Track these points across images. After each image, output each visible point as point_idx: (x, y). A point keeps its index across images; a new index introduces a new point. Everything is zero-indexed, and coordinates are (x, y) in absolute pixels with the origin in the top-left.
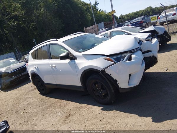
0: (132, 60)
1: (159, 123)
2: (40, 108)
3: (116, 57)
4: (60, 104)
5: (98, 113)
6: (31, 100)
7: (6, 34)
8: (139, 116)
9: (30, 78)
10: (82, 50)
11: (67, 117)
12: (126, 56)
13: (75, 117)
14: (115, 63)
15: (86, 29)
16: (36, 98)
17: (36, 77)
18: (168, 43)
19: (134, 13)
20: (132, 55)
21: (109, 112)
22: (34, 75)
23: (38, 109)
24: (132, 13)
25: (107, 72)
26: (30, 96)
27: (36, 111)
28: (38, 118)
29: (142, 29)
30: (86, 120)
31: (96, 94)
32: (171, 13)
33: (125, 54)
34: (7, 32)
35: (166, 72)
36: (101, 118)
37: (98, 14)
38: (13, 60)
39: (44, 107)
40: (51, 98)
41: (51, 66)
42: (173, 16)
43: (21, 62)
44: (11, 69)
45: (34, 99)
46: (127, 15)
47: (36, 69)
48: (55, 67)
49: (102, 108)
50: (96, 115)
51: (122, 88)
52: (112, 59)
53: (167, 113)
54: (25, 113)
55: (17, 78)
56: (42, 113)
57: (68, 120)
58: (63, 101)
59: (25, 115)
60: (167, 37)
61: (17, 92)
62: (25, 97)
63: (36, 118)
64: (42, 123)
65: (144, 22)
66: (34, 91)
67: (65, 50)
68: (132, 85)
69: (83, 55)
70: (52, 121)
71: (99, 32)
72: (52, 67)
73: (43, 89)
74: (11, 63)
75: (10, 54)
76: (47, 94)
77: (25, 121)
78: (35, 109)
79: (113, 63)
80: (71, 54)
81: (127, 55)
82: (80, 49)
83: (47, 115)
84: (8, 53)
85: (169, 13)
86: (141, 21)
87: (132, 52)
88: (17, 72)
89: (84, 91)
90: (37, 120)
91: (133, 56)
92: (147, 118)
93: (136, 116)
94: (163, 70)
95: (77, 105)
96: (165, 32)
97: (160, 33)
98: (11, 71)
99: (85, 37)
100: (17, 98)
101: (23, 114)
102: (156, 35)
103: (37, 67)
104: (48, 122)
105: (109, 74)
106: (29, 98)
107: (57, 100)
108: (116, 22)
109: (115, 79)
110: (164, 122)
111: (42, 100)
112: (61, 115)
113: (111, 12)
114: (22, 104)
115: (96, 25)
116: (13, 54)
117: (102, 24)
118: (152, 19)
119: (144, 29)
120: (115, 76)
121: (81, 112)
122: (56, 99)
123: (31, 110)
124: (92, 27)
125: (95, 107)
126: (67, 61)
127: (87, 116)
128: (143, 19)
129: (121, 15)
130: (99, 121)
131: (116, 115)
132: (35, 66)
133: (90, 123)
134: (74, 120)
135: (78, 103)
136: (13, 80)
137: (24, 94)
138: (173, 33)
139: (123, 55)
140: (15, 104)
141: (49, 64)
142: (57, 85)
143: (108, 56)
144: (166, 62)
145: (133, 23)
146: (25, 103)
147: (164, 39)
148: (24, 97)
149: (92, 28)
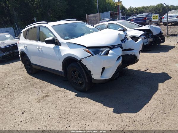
0: (108, 55)
1: (117, 114)
2: (23, 85)
3: (95, 50)
4: (41, 85)
5: (71, 98)
6: (17, 77)
7: (8, 7)
8: (104, 105)
9: (20, 56)
10: (68, 37)
11: (43, 97)
12: (104, 50)
13: (50, 99)
14: (92, 55)
15: (88, 16)
16: (22, 76)
17: (25, 56)
18: (161, 44)
19: (144, 8)
20: (110, 50)
21: (81, 98)
22: (23, 54)
23: (20, 86)
24: (142, 7)
25: (83, 63)
26: (17, 73)
27: (18, 87)
28: (18, 94)
29: (139, 26)
30: (59, 102)
31: (74, 81)
32: (176, 14)
33: (104, 49)
34: (9, 5)
35: (146, 71)
36: (72, 103)
37: (106, 2)
38: (8, 36)
39: (26, 85)
40: (36, 78)
41: (38, 47)
42: (177, 18)
43: (16, 39)
44: (5, 45)
45: (21, 77)
46: (136, 9)
47: (25, 48)
48: (41, 49)
49: (76, 94)
50: (69, 99)
51: (95, 79)
52: (90, 51)
53: (128, 107)
54: (8, 88)
55: (9, 54)
56: (23, 90)
57: (43, 100)
58: (45, 82)
59: (8, 89)
60: (160, 38)
61: (7, 67)
62: (13, 74)
63: (17, 94)
64: (20, 99)
65: (148, 19)
66: (23, 69)
67: (52, 35)
68: (104, 77)
69: (66, 42)
70: (30, 98)
71: (100, 21)
72: (38, 49)
73: (30, 69)
74: (6, 39)
75: (9, 28)
76: (33, 74)
77: (6, 95)
78: (19, 85)
79: (91, 55)
80: (56, 39)
81: (106, 50)
82: (66, 36)
83: (27, 93)
84: (8, 27)
85: (174, 14)
86: (145, 18)
87: (111, 47)
88: (11, 48)
89: (64, 76)
90: (17, 95)
91: (111, 52)
92: (110, 108)
93: (101, 105)
94: (143, 69)
95: (57, 88)
96: (161, 33)
97: (155, 33)
98: (4, 46)
99: (75, 25)
100: (5, 73)
101: (6, 88)
102: (150, 34)
103: (26, 47)
104: (26, 99)
105: (85, 64)
106: (16, 74)
107: (41, 80)
108: (120, 14)
109: (89, 70)
110: (121, 114)
111: (27, 78)
112: (39, 95)
113: (117, 2)
114: (8, 79)
115: (98, 13)
116: (12, 29)
117: (108, 13)
118: (154, 17)
119: (141, 27)
120: (89, 67)
121: (57, 95)
122: (39, 80)
123: (14, 86)
124: (94, 15)
125: (71, 92)
126: (52, 46)
127: (61, 98)
128: (147, 16)
129: (131, 7)
130: (70, 104)
131: (86, 102)
132: (24, 45)
133: (61, 105)
134: (49, 101)
135: (58, 87)
136: (5, 55)
137: (13, 71)
138: (170, 35)
139: (102, 49)
140: (2, 78)
141: (36, 46)
142: (42, 67)
143: (87, 48)
144: (150, 62)
145: (137, 18)
146: (11, 79)
147: (157, 40)
148: (11, 73)
149: (94, 17)
